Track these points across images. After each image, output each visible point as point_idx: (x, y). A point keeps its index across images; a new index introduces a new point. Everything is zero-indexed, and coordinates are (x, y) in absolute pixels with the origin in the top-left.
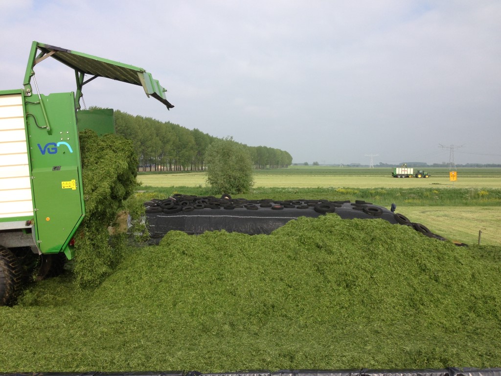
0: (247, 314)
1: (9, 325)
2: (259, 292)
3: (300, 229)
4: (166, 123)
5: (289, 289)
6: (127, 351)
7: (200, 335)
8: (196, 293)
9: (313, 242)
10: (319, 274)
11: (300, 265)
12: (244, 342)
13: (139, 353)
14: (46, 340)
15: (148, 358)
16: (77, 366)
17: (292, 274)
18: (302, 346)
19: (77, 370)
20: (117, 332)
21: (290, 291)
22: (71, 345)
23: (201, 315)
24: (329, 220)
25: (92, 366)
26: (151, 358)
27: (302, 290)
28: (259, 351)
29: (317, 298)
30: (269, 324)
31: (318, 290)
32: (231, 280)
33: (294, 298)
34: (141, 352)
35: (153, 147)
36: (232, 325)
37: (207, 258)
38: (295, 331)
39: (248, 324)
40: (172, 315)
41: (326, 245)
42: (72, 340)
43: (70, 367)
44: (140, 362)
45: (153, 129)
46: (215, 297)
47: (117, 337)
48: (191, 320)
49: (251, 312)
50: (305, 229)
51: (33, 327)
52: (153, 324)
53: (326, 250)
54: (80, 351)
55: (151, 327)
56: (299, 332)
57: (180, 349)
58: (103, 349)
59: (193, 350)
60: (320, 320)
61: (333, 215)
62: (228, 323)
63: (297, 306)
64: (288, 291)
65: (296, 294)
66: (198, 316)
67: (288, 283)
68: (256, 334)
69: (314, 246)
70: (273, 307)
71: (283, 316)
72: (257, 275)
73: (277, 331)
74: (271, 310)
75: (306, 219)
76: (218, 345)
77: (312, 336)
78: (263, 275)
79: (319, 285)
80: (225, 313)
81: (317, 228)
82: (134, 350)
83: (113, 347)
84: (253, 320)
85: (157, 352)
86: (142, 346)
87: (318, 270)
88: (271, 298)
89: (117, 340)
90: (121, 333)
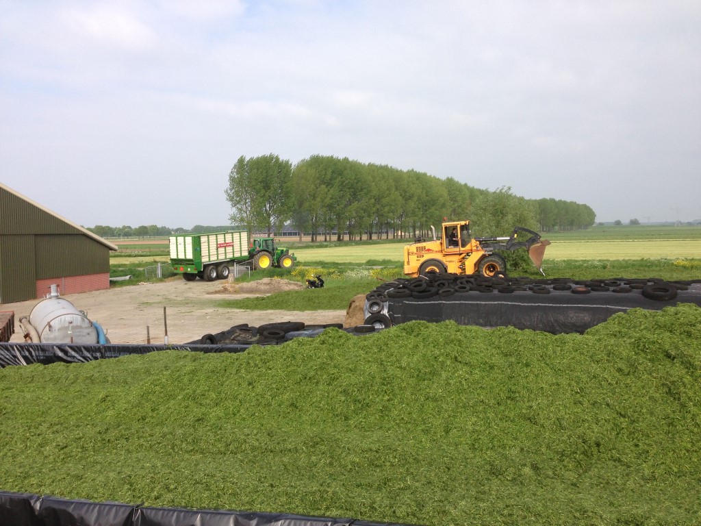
0: (557, 453)
1: (236, 444)
2: (574, 422)
3: (635, 327)
4: (408, 172)
5: (622, 419)
6: (389, 493)
7: (488, 479)
8: (478, 417)
9: (659, 348)
10: (672, 399)
11: (639, 384)
12: (558, 495)
13: (406, 497)
14: (283, 468)
15: (420, 506)
16: (327, 508)
17: (626, 397)
18: (652, 509)
19: (328, 514)
20: (371, 463)
21: (624, 423)
22: (314, 476)
23: (487, 449)
24: (684, 313)
25: (347, 510)
26: (423, 506)
27: (643, 422)
28: (585, 512)
29: (670, 435)
30: (594, 472)
31: (671, 424)
32: (528, 401)
33: (630, 434)
34: (409, 496)
35: (391, 205)
36: (535, 468)
37: (492, 367)
38: (635, 484)
39: (561, 469)
40: (445, 447)
41: (682, 355)
42: (315, 470)
43: (318, 509)
44: (409, 510)
45: (391, 181)
46: (505, 424)
47: (372, 470)
48: (473, 455)
49: (564, 451)
50: (642, 327)
51: (266, 449)
52: (420, 458)
53: (682, 363)
54: (328, 487)
55: (417, 461)
56: (642, 486)
57: (463, 497)
58: (358, 486)
59: (482, 500)
60: (676, 470)
61: (689, 306)
62: (529, 465)
63: (637, 446)
64: (621, 423)
65: (634, 428)
66: (482, 450)
67: (619, 410)
68: (574, 485)
69: (661, 356)
70: (598, 445)
71: (615, 461)
72: (568, 395)
73: (608, 483)
74: (595, 449)
75: (643, 312)
76: (518, 496)
77: (665, 494)
78: (578, 396)
79: (672, 416)
80: (522, 449)
81: (665, 326)
82: (400, 492)
83: (370, 486)
84: (569, 462)
85: (430, 499)
86: (409, 487)
87: (669, 392)
88: (593, 432)
89: (373, 475)
90: (377, 466)
